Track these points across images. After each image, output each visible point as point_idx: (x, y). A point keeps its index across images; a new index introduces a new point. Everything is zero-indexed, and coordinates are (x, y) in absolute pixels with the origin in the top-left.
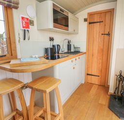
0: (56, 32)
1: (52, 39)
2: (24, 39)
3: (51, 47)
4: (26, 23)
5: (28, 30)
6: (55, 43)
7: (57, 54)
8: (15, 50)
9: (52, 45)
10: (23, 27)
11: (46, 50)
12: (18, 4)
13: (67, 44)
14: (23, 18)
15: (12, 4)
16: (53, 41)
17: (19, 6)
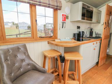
0: (82, 22)
1: (79, 27)
2: (62, 28)
3: (78, 33)
4: (64, 18)
5: (65, 22)
6: (81, 30)
7: (81, 38)
8: (57, 34)
9: (78, 31)
10: (63, 20)
11: (74, 34)
12: (61, 7)
13: (90, 31)
14: (63, 15)
15: (58, 8)
16: (79, 28)
17: (62, 8)
